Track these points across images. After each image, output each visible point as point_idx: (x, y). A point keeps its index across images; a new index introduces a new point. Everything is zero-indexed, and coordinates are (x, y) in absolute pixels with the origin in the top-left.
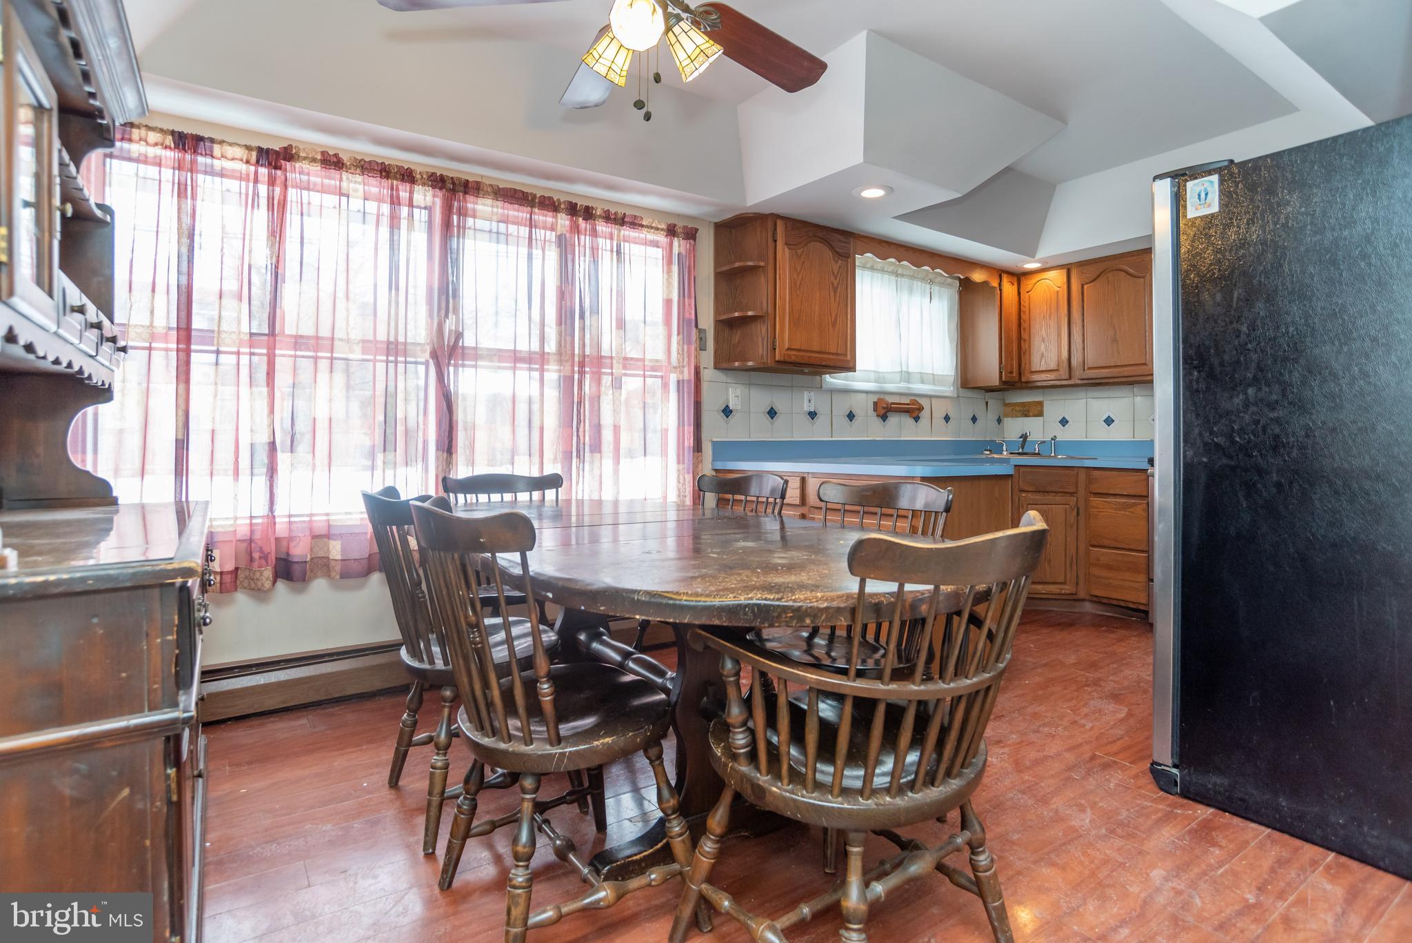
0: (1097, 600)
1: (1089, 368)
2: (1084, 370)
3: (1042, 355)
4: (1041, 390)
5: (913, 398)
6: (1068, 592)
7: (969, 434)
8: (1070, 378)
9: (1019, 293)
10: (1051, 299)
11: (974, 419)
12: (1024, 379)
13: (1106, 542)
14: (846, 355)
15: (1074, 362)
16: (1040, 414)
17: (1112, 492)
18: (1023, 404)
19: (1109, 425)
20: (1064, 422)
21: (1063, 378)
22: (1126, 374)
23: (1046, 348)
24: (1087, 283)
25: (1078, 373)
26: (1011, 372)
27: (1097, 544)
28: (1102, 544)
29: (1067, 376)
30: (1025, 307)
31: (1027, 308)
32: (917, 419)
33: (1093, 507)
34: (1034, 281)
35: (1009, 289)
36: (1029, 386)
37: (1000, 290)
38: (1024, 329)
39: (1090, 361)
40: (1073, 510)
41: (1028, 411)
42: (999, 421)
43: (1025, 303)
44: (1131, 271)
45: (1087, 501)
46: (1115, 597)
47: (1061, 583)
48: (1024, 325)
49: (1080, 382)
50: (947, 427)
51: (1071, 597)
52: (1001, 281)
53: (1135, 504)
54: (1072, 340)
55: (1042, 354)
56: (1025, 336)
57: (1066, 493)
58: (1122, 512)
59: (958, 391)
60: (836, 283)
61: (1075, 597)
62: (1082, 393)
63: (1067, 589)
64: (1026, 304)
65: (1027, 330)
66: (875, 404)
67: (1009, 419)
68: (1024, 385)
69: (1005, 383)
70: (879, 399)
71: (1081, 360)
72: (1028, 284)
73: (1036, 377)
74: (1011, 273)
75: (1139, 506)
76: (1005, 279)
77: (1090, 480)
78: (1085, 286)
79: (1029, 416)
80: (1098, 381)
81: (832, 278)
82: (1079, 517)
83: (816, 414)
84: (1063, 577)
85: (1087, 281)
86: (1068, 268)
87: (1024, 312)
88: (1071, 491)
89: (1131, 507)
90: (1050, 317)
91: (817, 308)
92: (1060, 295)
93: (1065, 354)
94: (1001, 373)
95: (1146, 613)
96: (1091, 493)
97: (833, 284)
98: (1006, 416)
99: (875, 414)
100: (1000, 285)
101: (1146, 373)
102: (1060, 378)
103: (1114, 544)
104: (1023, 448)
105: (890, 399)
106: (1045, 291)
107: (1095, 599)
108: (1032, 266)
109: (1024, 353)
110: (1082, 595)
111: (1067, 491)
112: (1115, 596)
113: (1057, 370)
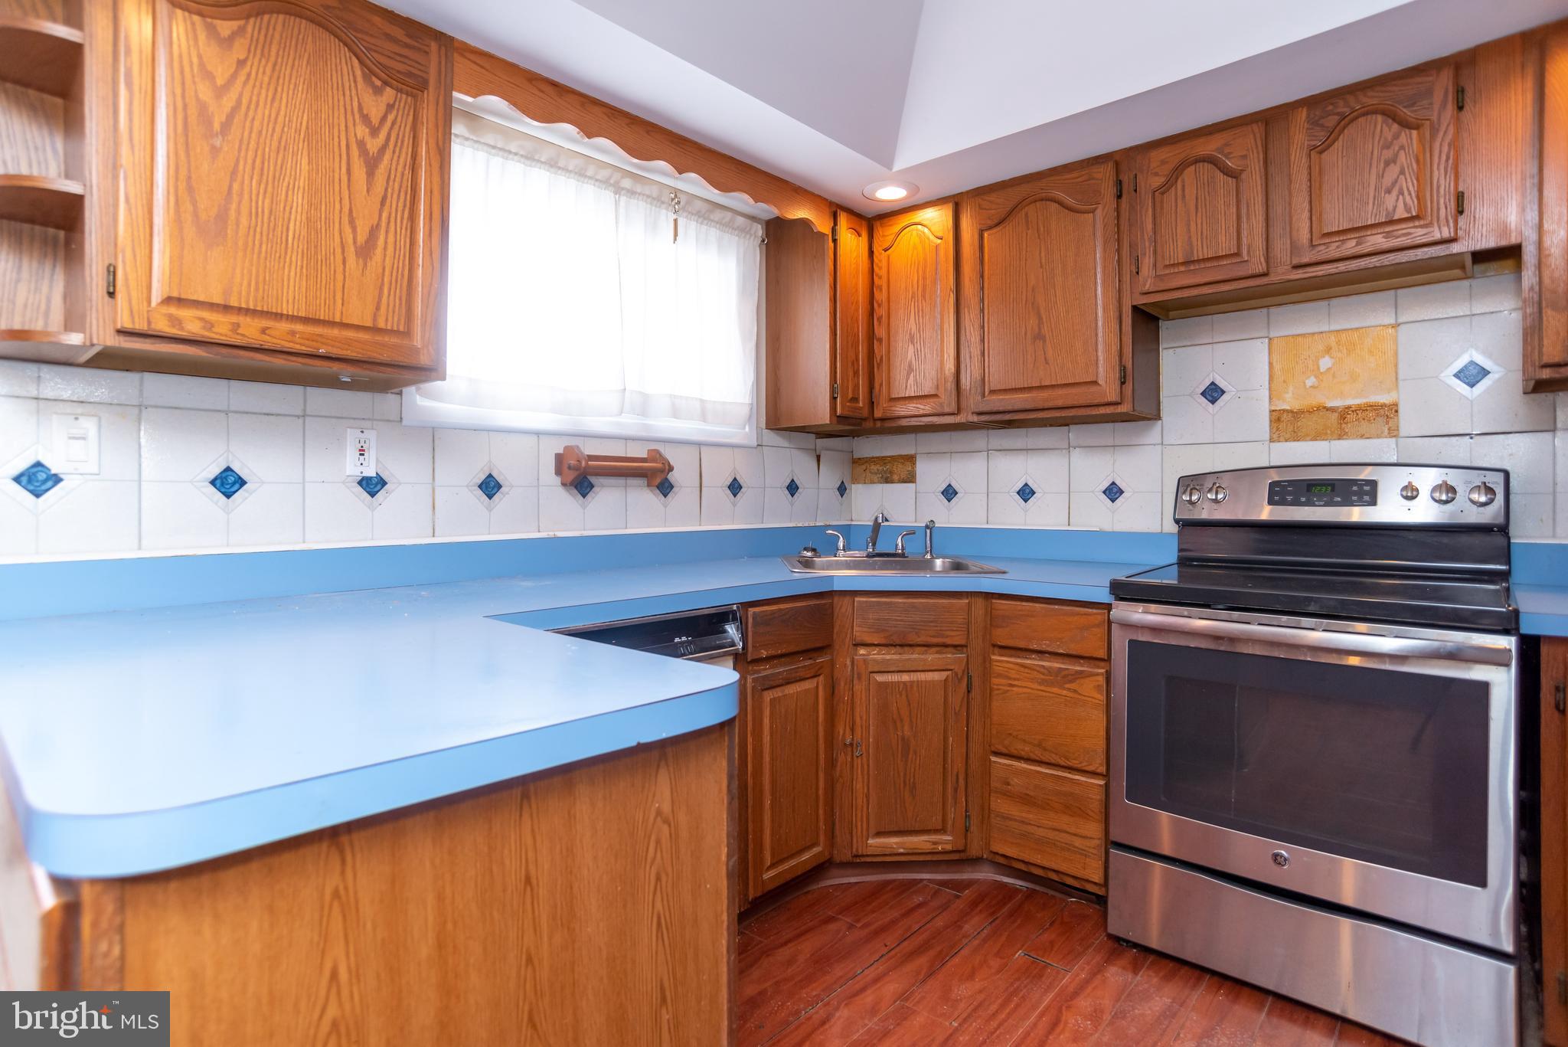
0: (1007, 866)
1: (992, 392)
2: (983, 396)
3: (910, 369)
4: (912, 436)
5: (654, 446)
6: (949, 847)
7: (781, 515)
8: (959, 411)
9: (871, 253)
10: (925, 260)
11: (793, 488)
12: (878, 414)
13: (1025, 749)
14: (407, 333)
15: (966, 381)
16: (911, 478)
17: (1035, 647)
18: (882, 460)
19: (1026, 501)
20: (949, 493)
21: (947, 410)
22: (1060, 403)
23: (917, 353)
24: (990, 228)
25: (973, 402)
26: (855, 399)
27: (1004, 751)
28: (1015, 752)
29: (953, 408)
30: (880, 278)
31: (885, 279)
32: (665, 488)
33: (999, 676)
34: (897, 228)
35: (851, 243)
36: (890, 427)
37: (835, 241)
38: (880, 319)
39: (995, 381)
40: (960, 680)
41: (891, 473)
42: (842, 489)
43: (881, 271)
44: (1070, 201)
45: (986, 661)
46: (1039, 862)
47: (936, 831)
48: (880, 311)
49: (975, 419)
50: (734, 505)
51: (956, 857)
52: (835, 224)
53: (1080, 675)
54: (963, 338)
55: (910, 366)
56: (880, 331)
57: (946, 646)
58: (1055, 690)
59: (759, 436)
60: (373, 145)
61: (963, 856)
62: (979, 439)
63: (947, 842)
64: (883, 273)
65: (884, 320)
66: (559, 459)
67: (860, 486)
68: (879, 424)
69: (842, 419)
70: (566, 448)
71: (977, 374)
72: (886, 234)
73: (901, 410)
74: (854, 214)
75: (1087, 680)
76: (843, 220)
77: (993, 620)
78: (986, 235)
79: (892, 482)
80: (1007, 417)
81: (362, 131)
82: (973, 694)
83: (383, 483)
84: (940, 818)
85: (989, 222)
86: (956, 203)
87: (880, 288)
88: (957, 641)
89: (1071, 682)
90: (924, 296)
91: (299, 200)
92: (942, 253)
93: (950, 366)
94: (833, 399)
95: (1102, 901)
96: (994, 646)
97: (361, 144)
98: (855, 480)
99: (558, 480)
100: (834, 230)
101: (1096, 402)
102: (939, 410)
103: (1038, 754)
104: (874, 545)
105: (590, 449)
106: (915, 247)
107: (1002, 860)
108: (891, 194)
109: (879, 365)
110: (974, 851)
111: (949, 641)
112: (1038, 859)
113: (936, 396)
